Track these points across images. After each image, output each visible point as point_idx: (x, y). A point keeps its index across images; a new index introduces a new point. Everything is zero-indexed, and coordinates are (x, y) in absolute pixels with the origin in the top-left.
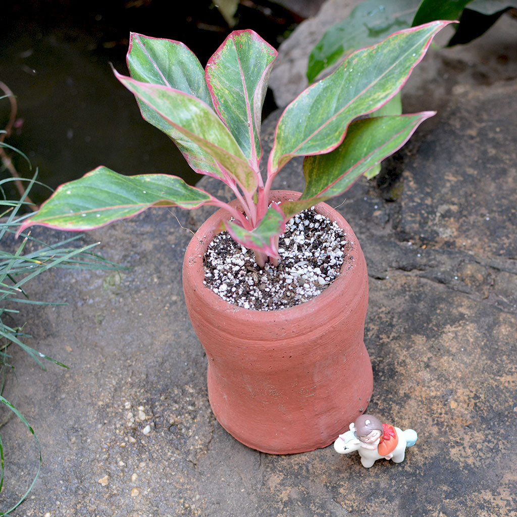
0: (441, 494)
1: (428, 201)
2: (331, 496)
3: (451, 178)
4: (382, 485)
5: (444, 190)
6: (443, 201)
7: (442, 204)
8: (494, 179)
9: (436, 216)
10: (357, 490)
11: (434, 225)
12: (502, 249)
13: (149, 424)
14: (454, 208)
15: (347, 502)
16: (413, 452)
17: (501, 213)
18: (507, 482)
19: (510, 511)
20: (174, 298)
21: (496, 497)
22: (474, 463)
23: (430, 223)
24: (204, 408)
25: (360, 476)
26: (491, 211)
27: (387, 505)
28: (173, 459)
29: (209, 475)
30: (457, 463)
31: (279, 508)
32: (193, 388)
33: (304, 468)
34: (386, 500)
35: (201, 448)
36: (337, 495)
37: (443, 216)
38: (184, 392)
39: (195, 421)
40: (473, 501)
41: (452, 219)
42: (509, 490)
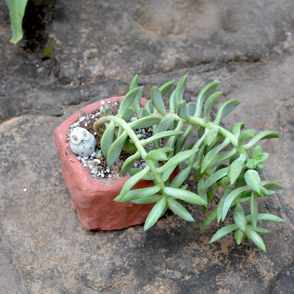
0: (162, 256)
1: (75, 51)
2: (83, 284)
3: (85, 31)
4: (117, 264)
5: (82, 41)
6: (85, 47)
7: (85, 50)
8: (114, 24)
9: (84, 60)
10: (100, 274)
11: (85, 66)
14: (95, 51)
15: (96, 285)
16: (131, 232)
17: (128, 44)
18: (204, 232)
19: (214, 251)
21: (200, 245)
22: (176, 226)
23: (82, 66)
25: (99, 262)
26: (121, 46)
27: (126, 277)
30: (165, 230)
33: (55, 270)
34: (124, 274)
36: (87, 282)
37: (89, 58)
40: (186, 253)
41: (96, 59)
42: (208, 237)
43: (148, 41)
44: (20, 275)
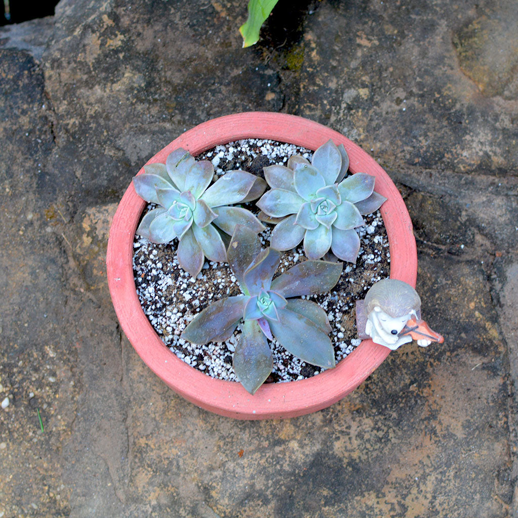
0: (320, 500)
1: (333, 84)
2: (203, 498)
3: (364, 42)
4: (258, 487)
5: (354, 64)
6: (352, 82)
7: (349, 87)
8: (418, 40)
9: (340, 108)
10: (230, 495)
12: (418, 156)
13: (8, 396)
14: (364, 93)
15: (219, 507)
16: (293, 449)
18: (394, 480)
20: (30, 216)
21: (380, 500)
22: (359, 458)
23: (333, 119)
24: (66, 380)
25: (235, 476)
26: (409, 95)
27: (262, 509)
28: (35, 440)
29: (73, 462)
30: (340, 460)
31: (147, 511)
32: (55, 350)
33: (175, 463)
34: (261, 503)
35: (64, 430)
36: (209, 498)
37: (349, 108)
38: (44, 355)
39: (57, 396)
40: (354, 508)
41: (360, 112)
42: (395, 491)
44: (130, 444)
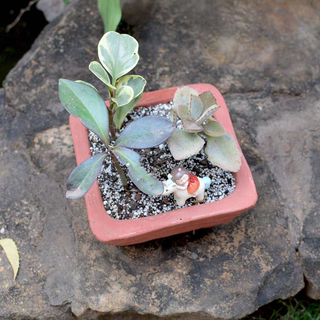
0: (185, 240)
1: (151, 67)
2: (121, 252)
3: (162, 51)
5: (159, 59)
6: (160, 65)
7: (159, 68)
8: (188, 48)
9: (156, 75)
11: (156, 81)
13: (4, 227)
14: (167, 69)
15: (131, 253)
17: (195, 67)
19: (227, 243)
20: (5, 148)
21: (217, 236)
23: (154, 80)
24: (35, 212)
26: (189, 68)
27: (155, 251)
28: (22, 245)
29: (45, 251)
31: (91, 264)
32: (27, 200)
34: (153, 249)
35: (37, 236)
37: (161, 75)
38: (22, 204)
39: (32, 220)
40: (205, 241)
41: (167, 76)
42: (225, 231)
43: (211, 67)
44: (76, 237)
